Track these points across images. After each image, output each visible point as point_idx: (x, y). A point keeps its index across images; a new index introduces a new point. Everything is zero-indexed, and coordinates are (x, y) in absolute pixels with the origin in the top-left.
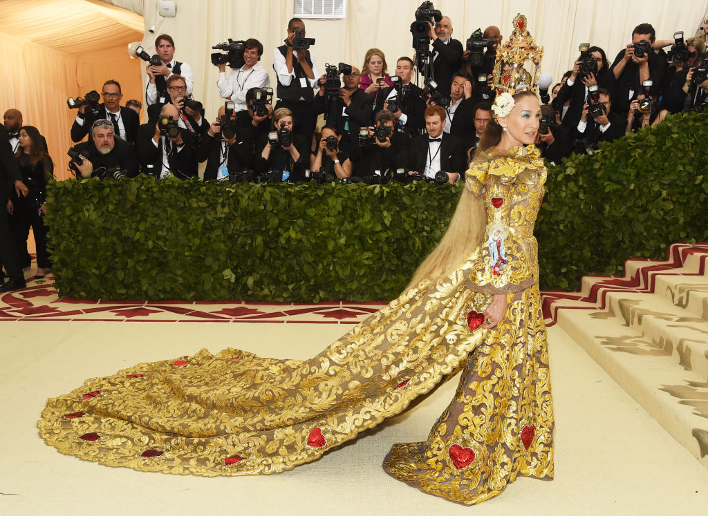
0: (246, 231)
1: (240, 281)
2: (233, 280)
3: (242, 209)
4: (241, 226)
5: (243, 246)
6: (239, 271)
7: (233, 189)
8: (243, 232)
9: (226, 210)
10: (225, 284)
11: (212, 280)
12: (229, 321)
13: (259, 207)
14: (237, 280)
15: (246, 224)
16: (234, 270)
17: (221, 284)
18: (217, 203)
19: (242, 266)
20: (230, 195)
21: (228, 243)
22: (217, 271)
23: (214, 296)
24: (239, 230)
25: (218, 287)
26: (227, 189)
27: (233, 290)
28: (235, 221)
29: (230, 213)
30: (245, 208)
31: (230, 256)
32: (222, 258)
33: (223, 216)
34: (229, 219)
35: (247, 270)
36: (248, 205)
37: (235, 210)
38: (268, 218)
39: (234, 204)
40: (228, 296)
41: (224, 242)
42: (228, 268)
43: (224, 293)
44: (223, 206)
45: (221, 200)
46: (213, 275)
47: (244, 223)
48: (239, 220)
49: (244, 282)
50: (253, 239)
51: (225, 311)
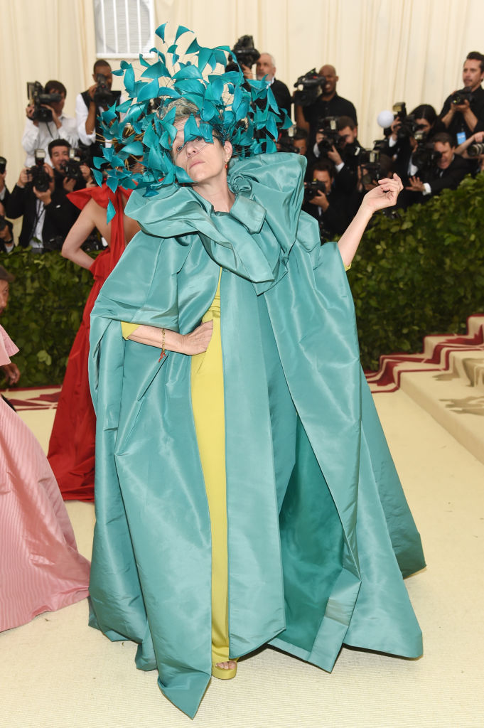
0: (60, 307)
1: (58, 362)
2: (49, 362)
3: (53, 283)
4: (54, 301)
5: (58, 323)
6: (55, 352)
7: (42, 260)
8: (56, 309)
9: (36, 284)
10: (41, 367)
11: (26, 363)
12: (48, 408)
13: (73, 280)
14: (54, 362)
15: (60, 299)
16: (50, 352)
17: (36, 368)
18: (25, 278)
19: (59, 347)
20: (40, 267)
21: (41, 322)
22: (31, 354)
23: (29, 382)
24: (52, 306)
25: (33, 371)
26: (36, 262)
27: (50, 373)
28: (45, 297)
29: (41, 287)
30: (57, 281)
31: (44, 336)
32: (36, 339)
33: (32, 291)
34: (39, 294)
35: (65, 351)
36: (61, 278)
37: (46, 284)
38: (84, 291)
39: (44, 277)
40: (45, 381)
41: (36, 322)
42: (43, 349)
43: (40, 377)
44: (33, 280)
45: (29, 274)
46: (26, 358)
47: (57, 299)
48: (51, 294)
49: (61, 364)
50: (68, 315)
51: (43, 398)
